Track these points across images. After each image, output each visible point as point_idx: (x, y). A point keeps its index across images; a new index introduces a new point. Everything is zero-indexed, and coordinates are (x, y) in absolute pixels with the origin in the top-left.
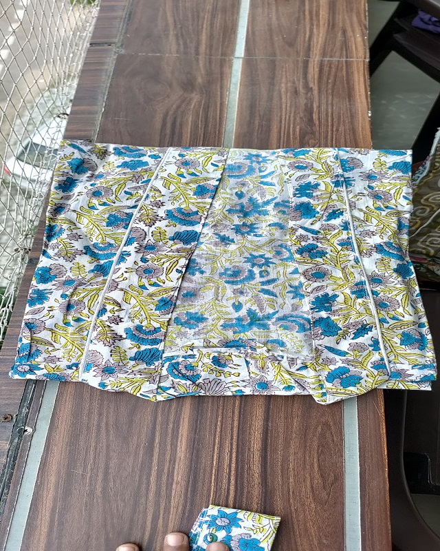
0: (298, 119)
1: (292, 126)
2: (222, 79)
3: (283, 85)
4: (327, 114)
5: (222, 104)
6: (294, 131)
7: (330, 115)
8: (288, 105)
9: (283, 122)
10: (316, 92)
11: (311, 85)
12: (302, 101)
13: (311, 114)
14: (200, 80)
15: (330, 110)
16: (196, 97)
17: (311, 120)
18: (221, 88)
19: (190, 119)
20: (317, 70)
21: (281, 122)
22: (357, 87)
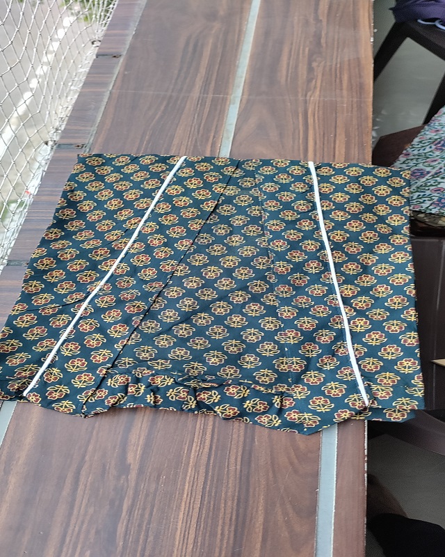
0: (308, 43)
1: (302, 47)
2: (242, 12)
3: (296, 18)
4: (334, 40)
5: (240, 31)
6: (304, 51)
7: (336, 39)
8: (300, 32)
9: (294, 44)
10: (324, 23)
11: (321, 18)
12: (312, 29)
13: (320, 39)
14: (222, 13)
15: (336, 37)
16: (217, 25)
17: (319, 44)
18: (241, 19)
19: (211, 41)
20: (327, 7)
21: (292, 44)
22: (361, 20)
